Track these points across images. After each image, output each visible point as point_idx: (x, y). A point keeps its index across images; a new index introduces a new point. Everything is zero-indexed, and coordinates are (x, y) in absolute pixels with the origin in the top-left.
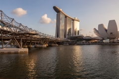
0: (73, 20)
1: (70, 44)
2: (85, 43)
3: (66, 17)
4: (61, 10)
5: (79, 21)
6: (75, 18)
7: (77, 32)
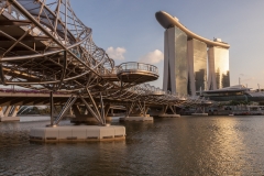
0: (211, 46)
2: (260, 111)
3: (190, 38)
4: (176, 20)
5: (227, 48)
6: (215, 40)
7: (221, 78)
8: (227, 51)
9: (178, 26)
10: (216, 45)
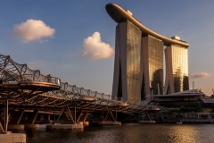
0: (169, 44)
1: (160, 122)
2: (210, 119)
3: (145, 34)
4: (129, 14)
5: (186, 47)
6: (173, 38)
7: (182, 80)
8: (186, 51)
9: (131, 20)
10: (174, 44)
